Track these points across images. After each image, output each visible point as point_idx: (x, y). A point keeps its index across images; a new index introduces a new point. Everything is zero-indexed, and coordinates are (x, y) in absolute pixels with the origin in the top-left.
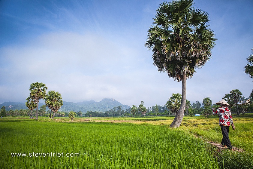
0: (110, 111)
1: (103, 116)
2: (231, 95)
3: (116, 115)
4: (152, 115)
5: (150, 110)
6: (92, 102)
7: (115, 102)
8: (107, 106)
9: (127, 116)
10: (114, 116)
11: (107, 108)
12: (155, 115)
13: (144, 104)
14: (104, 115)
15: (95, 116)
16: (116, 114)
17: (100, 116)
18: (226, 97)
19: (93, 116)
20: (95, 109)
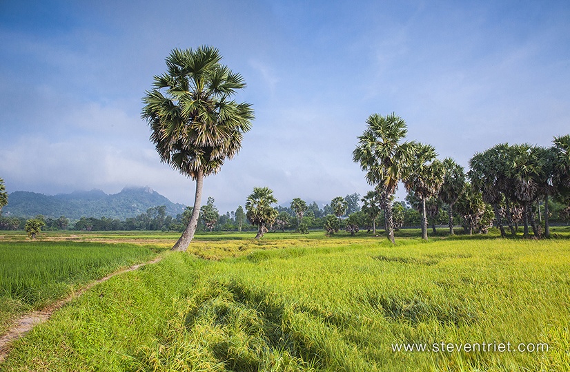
0: (140, 218)
1: (122, 229)
2: (376, 193)
3: (152, 227)
4: (230, 229)
5: (231, 217)
6: (97, 195)
7: (155, 196)
8: (135, 205)
9: (176, 230)
10: (147, 229)
11: (133, 210)
12: (236, 230)
13: (214, 204)
14: (125, 226)
15: (101, 229)
16: (151, 225)
17: (114, 229)
18: (367, 197)
19: (94, 229)
20: (102, 211)
